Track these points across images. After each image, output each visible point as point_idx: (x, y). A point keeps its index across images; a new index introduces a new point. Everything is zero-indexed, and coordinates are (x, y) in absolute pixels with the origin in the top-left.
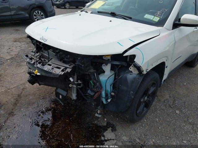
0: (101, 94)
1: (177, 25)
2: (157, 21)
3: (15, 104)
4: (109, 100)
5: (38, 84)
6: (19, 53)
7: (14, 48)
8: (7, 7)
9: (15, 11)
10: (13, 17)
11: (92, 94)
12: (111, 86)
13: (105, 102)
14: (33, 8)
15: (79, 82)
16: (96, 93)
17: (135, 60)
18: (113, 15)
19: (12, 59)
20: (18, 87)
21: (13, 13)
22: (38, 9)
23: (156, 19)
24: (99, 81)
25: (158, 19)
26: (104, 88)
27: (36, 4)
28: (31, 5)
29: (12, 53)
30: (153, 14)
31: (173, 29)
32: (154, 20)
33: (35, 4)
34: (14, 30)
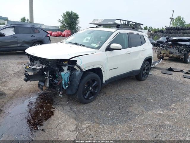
0: (62, 82)
1: (108, 49)
2: (97, 47)
3: (14, 94)
4: (67, 87)
5: (29, 81)
6: (20, 71)
7: (17, 68)
8: (15, 41)
9: (21, 44)
10: (19, 48)
11: (57, 82)
12: (67, 78)
13: (64, 88)
14: (35, 42)
15: (51, 76)
16: (59, 81)
17: (77, 63)
18: (76, 44)
19: (15, 73)
20: (17, 87)
21: (19, 45)
22: (38, 43)
23: (97, 46)
24: (60, 75)
25: (98, 46)
26: (63, 78)
27: (38, 39)
28: (33, 40)
29: (15, 71)
30: (95, 43)
31: (105, 51)
32: (96, 46)
33: (36, 40)
34: (18, 57)
